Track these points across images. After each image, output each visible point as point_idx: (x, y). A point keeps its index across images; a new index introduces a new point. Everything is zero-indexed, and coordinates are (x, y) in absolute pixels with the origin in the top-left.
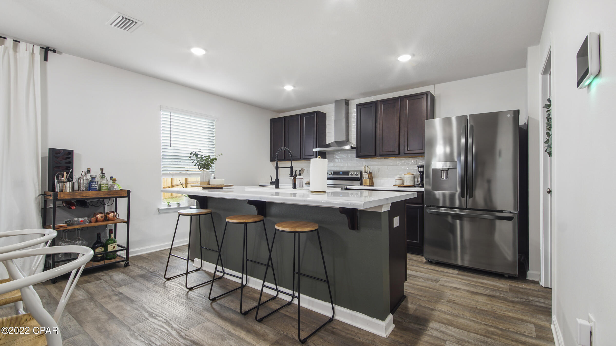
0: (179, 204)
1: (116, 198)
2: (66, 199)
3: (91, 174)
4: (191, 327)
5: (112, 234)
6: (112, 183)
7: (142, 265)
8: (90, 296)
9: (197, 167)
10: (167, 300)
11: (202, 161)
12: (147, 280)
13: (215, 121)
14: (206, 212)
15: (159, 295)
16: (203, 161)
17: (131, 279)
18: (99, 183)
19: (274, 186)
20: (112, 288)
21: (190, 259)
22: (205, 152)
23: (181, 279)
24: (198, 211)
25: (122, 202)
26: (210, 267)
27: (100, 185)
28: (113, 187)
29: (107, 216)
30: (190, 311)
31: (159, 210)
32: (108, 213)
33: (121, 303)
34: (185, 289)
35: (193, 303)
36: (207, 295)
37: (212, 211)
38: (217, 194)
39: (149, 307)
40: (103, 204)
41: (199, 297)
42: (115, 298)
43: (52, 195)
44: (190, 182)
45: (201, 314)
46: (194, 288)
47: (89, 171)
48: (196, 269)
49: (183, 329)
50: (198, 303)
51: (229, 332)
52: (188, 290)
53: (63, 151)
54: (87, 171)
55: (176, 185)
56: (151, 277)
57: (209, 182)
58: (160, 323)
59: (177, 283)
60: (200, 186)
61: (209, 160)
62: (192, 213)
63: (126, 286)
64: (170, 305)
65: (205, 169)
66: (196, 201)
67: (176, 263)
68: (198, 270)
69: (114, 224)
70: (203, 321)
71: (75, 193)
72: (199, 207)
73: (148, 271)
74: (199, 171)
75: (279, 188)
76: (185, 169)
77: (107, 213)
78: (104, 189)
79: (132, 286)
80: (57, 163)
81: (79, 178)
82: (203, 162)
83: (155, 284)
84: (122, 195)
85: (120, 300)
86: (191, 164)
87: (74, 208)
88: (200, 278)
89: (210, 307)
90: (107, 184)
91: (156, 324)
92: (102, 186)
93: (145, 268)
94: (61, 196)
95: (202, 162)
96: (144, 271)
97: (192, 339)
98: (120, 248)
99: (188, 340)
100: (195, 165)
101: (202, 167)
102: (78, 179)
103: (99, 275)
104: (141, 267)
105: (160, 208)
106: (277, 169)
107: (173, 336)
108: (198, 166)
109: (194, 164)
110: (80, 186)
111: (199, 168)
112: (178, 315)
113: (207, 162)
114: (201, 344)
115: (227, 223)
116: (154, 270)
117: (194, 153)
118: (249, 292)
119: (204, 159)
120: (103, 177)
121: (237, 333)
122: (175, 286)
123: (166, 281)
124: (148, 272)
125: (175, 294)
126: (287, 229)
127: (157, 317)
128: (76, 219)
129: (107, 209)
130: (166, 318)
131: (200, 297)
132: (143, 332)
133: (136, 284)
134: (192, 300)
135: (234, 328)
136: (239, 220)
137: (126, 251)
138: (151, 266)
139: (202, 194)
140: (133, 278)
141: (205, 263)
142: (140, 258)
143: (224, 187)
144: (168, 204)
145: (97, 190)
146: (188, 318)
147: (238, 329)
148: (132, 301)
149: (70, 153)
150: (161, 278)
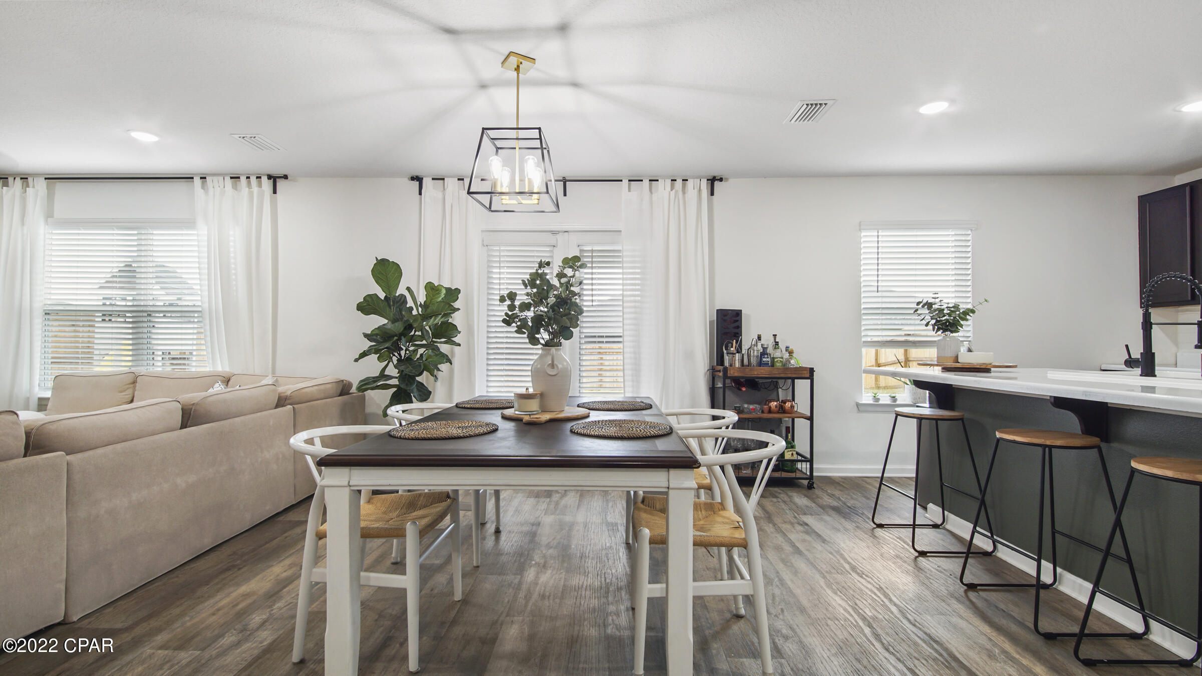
0: (894, 397)
1: (793, 379)
2: (735, 377)
3: (762, 343)
4: (925, 613)
5: (789, 434)
6: (788, 357)
7: (834, 493)
8: (767, 516)
9: (930, 327)
10: (878, 557)
11: (942, 316)
12: (844, 517)
13: (971, 230)
14: (951, 416)
15: (864, 544)
16: (944, 316)
17: (820, 509)
18: (772, 356)
19: (1138, 371)
20: (793, 514)
21: (919, 504)
22: (948, 298)
23: (904, 532)
24: (933, 412)
25: (802, 386)
26: (962, 527)
27: (773, 358)
28: (790, 362)
29: (782, 406)
30: (923, 588)
31: (858, 405)
32: (784, 402)
33: (807, 537)
34: (912, 551)
35: (928, 578)
36: (957, 574)
37: (963, 415)
38: (975, 381)
39: (849, 556)
40: (776, 387)
41: (939, 571)
42: (800, 528)
43: (721, 370)
44: (914, 358)
45: (944, 601)
46: (928, 554)
47: (759, 338)
48: (931, 523)
49: (910, 610)
50: (938, 581)
51: (1004, 652)
52: (917, 554)
53: (730, 312)
54: (757, 338)
55: (885, 363)
56: (849, 514)
57: (957, 357)
58: (870, 586)
59: (896, 537)
60: (937, 365)
61: (958, 313)
62: (921, 415)
63: (813, 517)
64: (884, 565)
65: (949, 333)
66: (929, 394)
67: (891, 504)
68: (935, 526)
69: (791, 419)
70: (948, 613)
71: (746, 368)
72: (935, 405)
73: (845, 504)
74: (936, 335)
75: (1155, 376)
76: (903, 333)
77: (782, 401)
78: (778, 364)
79: (822, 520)
80: (725, 328)
81: (750, 348)
82: (944, 318)
83: (858, 527)
84: (803, 376)
85: (807, 533)
86: (918, 322)
87: (744, 389)
88: (941, 542)
89: (964, 596)
90: (782, 358)
91: (863, 585)
92: (776, 360)
93: (839, 499)
94: (731, 373)
95: (941, 319)
96: (839, 503)
97: (928, 631)
98: (800, 458)
99: (920, 629)
100: (927, 325)
101: (942, 329)
102: (748, 350)
103: (777, 492)
104: (833, 495)
105: (860, 402)
106: (1148, 328)
107: (892, 613)
108: (934, 325)
109: (924, 322)
110: (751, 359)
111: (936, 329)
112: (901, 587)
113: (952, 318)
114: (946, 646)
115: (998, 440)
116: (854, 506)
117: (925, 301)
118: (1062, 601)
119: (945, 312)
120: (777, 347)
121: (1025, 662)
122: (891, 540)
123: (875, 528)
124: (844, 506)
125: (894, 553)
126: (1169, 473)
127: (864, 576)
128: (746, 406)
129: (782, 394)
130: (880, 584)
131: (941, 572)
132: (843, 587)
133: (827, 518)
134: (926, 572)
135: (1019, 650)
136: (1028, 439)
137: (810, 465)
138: (849, 497)
139: (941, 379)
140: (822, 507)
141: (951, 517)
142: (830, 481)
143: (992, 369)
144: (875, 397)
145: (770, 366)
146: (919, 598)
147: (1027, 656)
148: (824, 541)
149: (738, 314)
150: (867, 520)
